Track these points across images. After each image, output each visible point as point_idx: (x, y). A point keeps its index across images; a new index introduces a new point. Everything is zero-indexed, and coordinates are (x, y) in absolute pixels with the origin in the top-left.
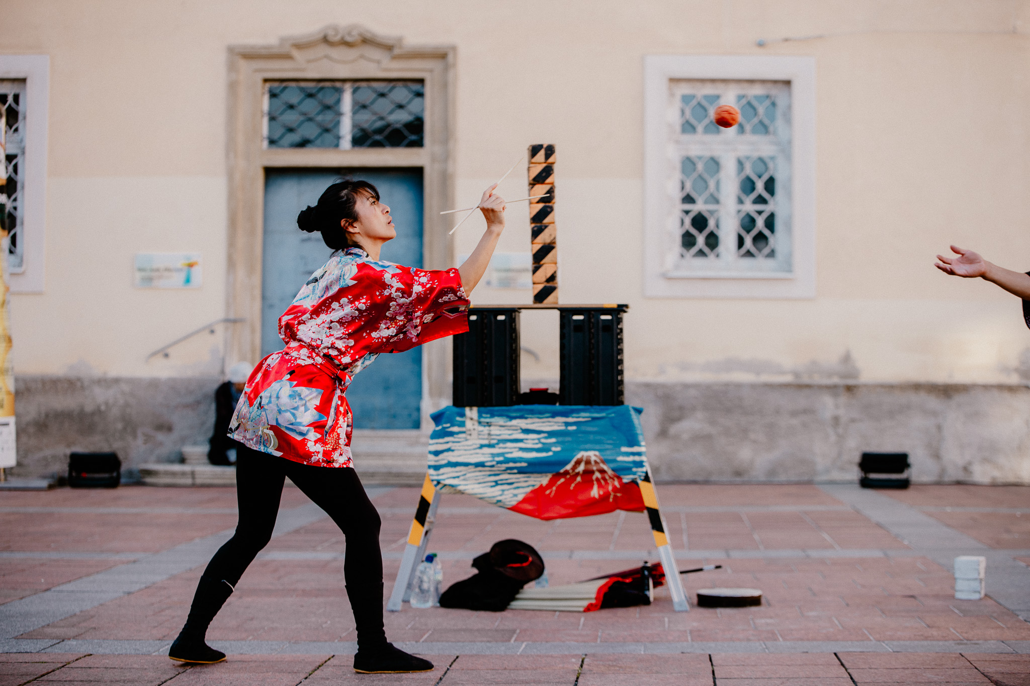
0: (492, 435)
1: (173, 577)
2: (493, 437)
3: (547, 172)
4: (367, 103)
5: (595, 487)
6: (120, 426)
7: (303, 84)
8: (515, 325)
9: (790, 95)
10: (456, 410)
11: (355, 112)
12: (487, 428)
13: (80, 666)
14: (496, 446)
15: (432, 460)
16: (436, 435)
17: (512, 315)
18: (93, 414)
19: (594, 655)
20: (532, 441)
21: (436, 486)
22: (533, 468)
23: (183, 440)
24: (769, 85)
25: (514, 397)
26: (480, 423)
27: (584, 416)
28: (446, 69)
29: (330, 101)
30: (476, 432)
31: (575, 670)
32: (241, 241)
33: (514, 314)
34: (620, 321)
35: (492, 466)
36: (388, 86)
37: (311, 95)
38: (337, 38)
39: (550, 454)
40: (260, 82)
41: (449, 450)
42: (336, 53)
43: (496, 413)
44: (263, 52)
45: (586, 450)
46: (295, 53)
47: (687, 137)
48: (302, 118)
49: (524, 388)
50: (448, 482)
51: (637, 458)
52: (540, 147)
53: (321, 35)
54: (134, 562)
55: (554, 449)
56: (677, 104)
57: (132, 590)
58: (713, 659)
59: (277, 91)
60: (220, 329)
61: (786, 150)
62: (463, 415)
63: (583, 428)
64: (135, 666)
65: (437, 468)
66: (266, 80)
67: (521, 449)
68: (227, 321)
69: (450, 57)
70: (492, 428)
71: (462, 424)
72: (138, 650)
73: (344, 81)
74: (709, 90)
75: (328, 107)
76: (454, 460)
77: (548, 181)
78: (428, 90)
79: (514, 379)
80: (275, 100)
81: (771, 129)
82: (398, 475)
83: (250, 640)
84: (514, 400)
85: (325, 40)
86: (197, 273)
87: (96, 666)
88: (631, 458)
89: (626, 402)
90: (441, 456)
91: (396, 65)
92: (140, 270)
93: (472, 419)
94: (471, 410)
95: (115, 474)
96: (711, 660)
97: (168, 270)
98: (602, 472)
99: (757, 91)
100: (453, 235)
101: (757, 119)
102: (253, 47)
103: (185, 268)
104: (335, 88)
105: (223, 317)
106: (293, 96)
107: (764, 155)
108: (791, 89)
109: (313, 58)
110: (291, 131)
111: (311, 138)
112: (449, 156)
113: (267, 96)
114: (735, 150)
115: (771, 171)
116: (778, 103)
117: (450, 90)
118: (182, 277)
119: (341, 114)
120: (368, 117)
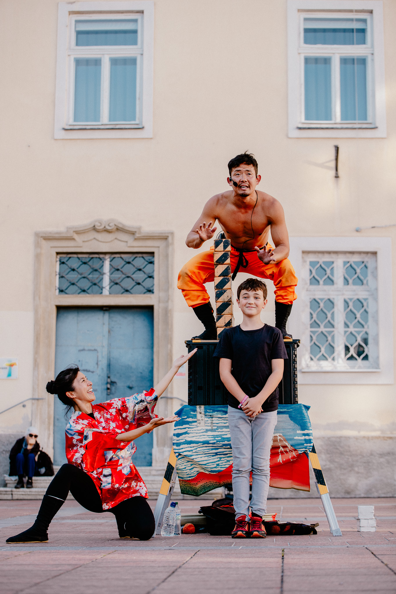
0: (214, 424)
4: (119, 268)
5: (280, 456)
7: (80, 256)
9: (376, 261)
10: (190, 407)
11: (111, 274)
12: (210, 419)
14: (216, 431)
15: (175, 440)
16: (178, 424)
19: (289, 549)
21: (177, 457)
24: (363, 255)
26: (205, 416)
28: (167, 246)
29: (96, 266)
30: (203, 422)
31: (280, 553)
32: (42, 351)
34: (294, 349)
35: (214, 443)
36: (132, 257)
37: (85, 263)
38: (102, 228)
40: (55, 254)
41: (186, 433)
42: (99, 236)
43: (215, 410)
44: (57, 235)
46: (75, 236)
47: (314, 287)
48: (80, 276)
51: (307, 438)
53: (92, 225)
56: (308, 267)
58: (369, 549)
59: (65, 260)
60: (29, 404)
61: (374, 294)
62: (195, 411)
65: (178, 445)
66: (58, 253)
68: (33, 399)
69: (170, 239)
70: (213, 419)
71: (195, 416)
73: (105, 254)
74: (327, 258)
75: (96, 270)
76: (189, 439)
78: (156, 259)
80: (63, 266)
81: (365, 282)
85: (94, 229)
86: (16, 370)
88: (303, 438)
90: (181, 437)
91: (136, 244)
94: (200, 407)
96: (367, 549)
98: (285, 447)
99: (356, 258)
100: (172, 345)
101: (356, 276)
102: (50, 233)
103: (8, 367)
104: (99, 258)
105: (31, 397)
106: (74, 263)
107: (361, 297)
108: (376, 257)
109: (86, 240)
110: (73, 284)
111: (86, 289)
112: (168, 299)
113: (58, 263)
114: (343, 294)
115: (365, 307)
116: (369, 265)
117: (170, 259)
118: (6, 372)
119: (104, 274)
120: (119, 276)
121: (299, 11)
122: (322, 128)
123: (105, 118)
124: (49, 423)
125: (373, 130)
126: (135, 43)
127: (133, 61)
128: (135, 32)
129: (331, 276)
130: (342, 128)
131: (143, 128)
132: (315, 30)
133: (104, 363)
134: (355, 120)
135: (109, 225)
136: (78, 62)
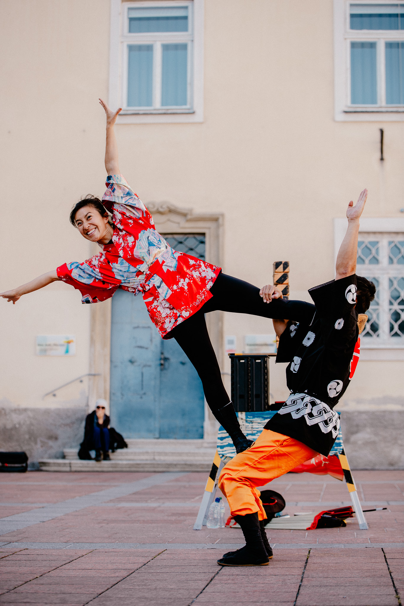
0: (253, 428)
1: (67, 515)
2: (254, 429)
3: (284, 277)
6: (27, 437)
8: (267, 365)
12: (251, 424)
13: (23, 553)
14: (256, 435)
15: (219, 442)
17: (265, 359)
18: (11, 429)
19: (315, 549)
21: (221, 458)
23: (64, 445)
25: (266, 406)
26: (246, 421)
28: (218, 227)
30: (244, 426)
31: (305, 555)
32: (98, 328)
33: (266, 358)
36: (184, 237)
43: (256, 415)
50: (228, 455)
52: (281, 263)
54: (43, 507)
57: (45, 521)
58: (384, 550)
60: (86, 380)
64: (54, 554)
65: (222, 447)
68: (90, 375)
69: (220, 220)
70: (253, 424)
72: (54, 547)
74: (372, 238)
77: (285, 282)
78: (207, 240)
79: (266, 396)
82: (191, 465)
83: (117, 543)
84: (266, 408)
86: (73, 348)
87: (32, 554)
90: (224, 440)
91: (189, 225)
92: (39, 345)
93: (242, 419)
94: (242, 414)
95: (24, 465)
96: (383, 550)
97: (55, 345)
99: (400, 238)
101: (400, 255)
103: (66, 344)
114: (388, 273)
117: (220, 239)
118: (63, 349)
122: (368, 112)
123: (157, 103)
126: (186, 30)
127: (184, 47)
128: (185, 18)
129: (376, 256)
130: (387, 112)
131: (194, 112)
132: (361, 16)
133: (157, 340)
135: (161, 207)
136: (131, 48)
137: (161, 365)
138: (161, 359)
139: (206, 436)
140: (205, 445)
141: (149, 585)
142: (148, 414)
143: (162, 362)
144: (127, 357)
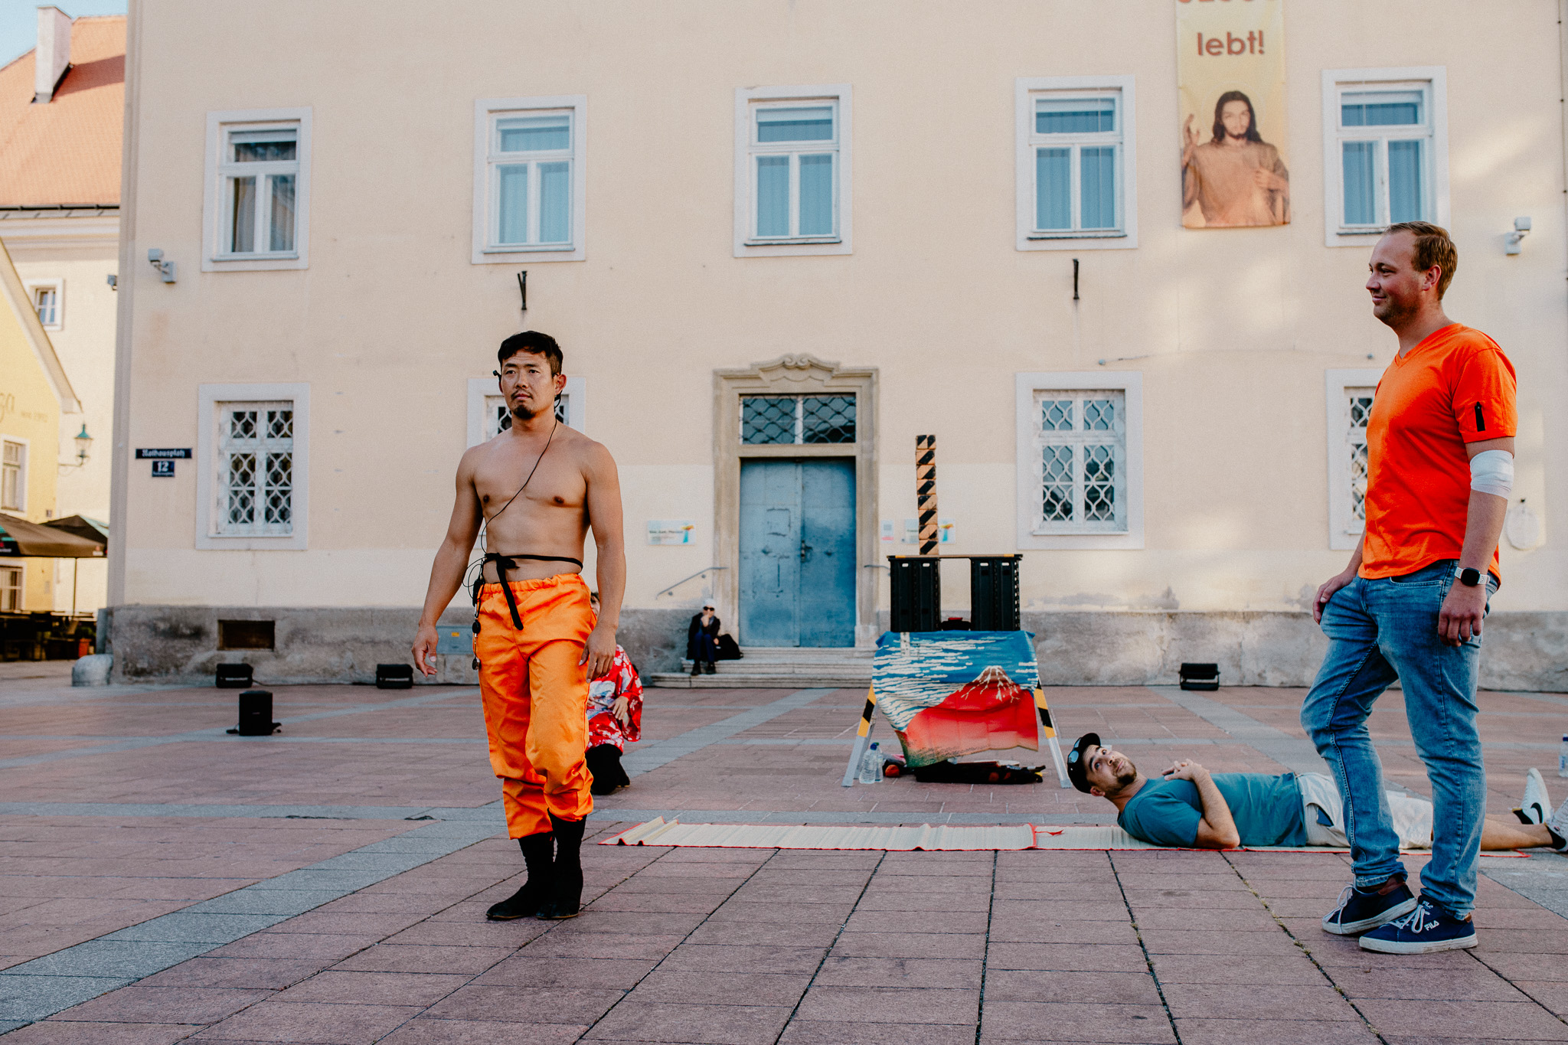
0: (921, 653)
2: (921, 655)
4: (814, 411)
5: (999, 692)
6: (637, 645)
7: (767, 397)
8: (937, 571)
9: (1124, 400)
10: (894, 634)
11: (805, 418)
12: (917, 648)
14: (924, 662)
15: (875, 672)
16: (879, 654)
17: (934, 564)
20: (950, 658)
21: (876, 693)
22: (950, 679)
24: (1109, 393)
25: (937, 625)
26: (911, 644)
27: (988, 640)
28: (871, 385)
29: (787, 410)
30: (908, 651)
32: (724, 511)
33: (936, 562)
34: (1016, 567)
35: (921, 677)
36: (829, 398)
37: (773, 406)
38: (793, 364)
39: (965, 667)
40: (738, 396)
41: (888, 665)
42: (790, 374)
43: (923, 636)
44: (739, 374)
45: (992, 665)
46: (762, 375)
47: (1047, 432)
48: (768, 422)
49: (944, 618)
50: (887, 689)
51: (1031, 671)
52: (925, 437)
53: (781, 361)
55: (967, 664)
56: (1040, 408)
59: (749, 403)
60: (709, 574)
61: (1122, 441)
62: (898, 638)
63: (989, 648)
65: (879, 678)
66: (741, 395)
67: (943, 664)
68: (714, 568)
69: (874, 376)
70: (921, 648)
71: (898, 645)
73: (797, 394)
74: (1063, 397)
75: (787, 414)
76: (892, 672)
78: (858, 401)
79: (937, 610)
80: (747, 409)
81: (1110, 426)
85: (784, 365)
86: (693, 534)
88: (1026, 671)
89: (1022, 628)
90: (882, 670)
91: (835, 382)
92: (651, 532)
93: (905, 641)
94: (904, 634)
97: (671, 531)
98: (1004, 681)
100: (877, 505)
101: (1099, 418)
102: (731, 371)
103: (684, 531)
104: (790, 399)
105: (711, 566)
106: (760, 406)
107: (1104, 444)
108: (1124, 395)
109: (775, 378)
110: (759, 431)
111: (774, 436)
112: (873, 449)
113: (742, 406)
114: (1083, 441)
115: (1110, 456)
116: (1115, 406)
117: (874, 401)
118: (681, 537)
119: (796, 419)
120: (815, 421)
121: (1030, 91)
122: (1058, 238)
123: (794, 231)
124: (733, 597)
125: (1121, 239)
126: (829, 137)
127: (827, 159)
128: (829, 122)
129: (1068, 420)
130: (1083, 238)
131: (841, 242)
132: (1050, 115)
133: (797, 525)
134: (1099, 226)
135: (801, 361)
136: (761, 161)
137: (802, 555)
138: (801, 549)
139: (857, 644)
140: (857, 655)
141: (780, 896)
142: (786, 616)
143: (803, 552)
144: (760, 546)
